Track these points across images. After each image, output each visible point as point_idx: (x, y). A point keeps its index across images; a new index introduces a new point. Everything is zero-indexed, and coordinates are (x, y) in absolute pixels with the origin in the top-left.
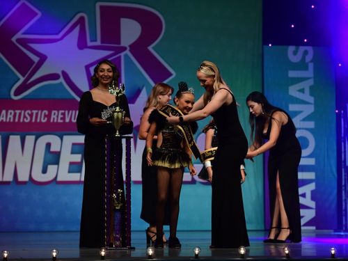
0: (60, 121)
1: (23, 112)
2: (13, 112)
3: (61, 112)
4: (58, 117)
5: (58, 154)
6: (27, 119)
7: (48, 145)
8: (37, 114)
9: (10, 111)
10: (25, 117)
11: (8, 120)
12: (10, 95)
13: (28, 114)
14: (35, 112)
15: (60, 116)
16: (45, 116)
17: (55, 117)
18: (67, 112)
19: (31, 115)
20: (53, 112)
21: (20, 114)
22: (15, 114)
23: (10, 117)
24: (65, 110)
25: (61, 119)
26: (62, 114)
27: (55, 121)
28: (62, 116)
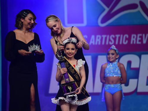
0: (138, 43)
1: (108, 36)
2: (100, 36)
3: (139, 35)
4: (136, 39)
5: (137, 70)
6: (112, 42)
7: (129, 63)
8: (119, 38)
9: (97, 36)
10: (110, 40)
11: (96, 43)
12: (97, 23)
13: (113, 38)
14: (118, 36)
15: (139, 39)
16: (126, 39)
17: (135, 40)
18: (144, 35)
19: (115, 39)
20: (133, 36)
21: (106, 38)
22: (102, 38)
23: (98, 40)
24: (142, 34)
25: (140, 41)
26: (140, 37)
27: (135, 43)
28: (140, 39)
